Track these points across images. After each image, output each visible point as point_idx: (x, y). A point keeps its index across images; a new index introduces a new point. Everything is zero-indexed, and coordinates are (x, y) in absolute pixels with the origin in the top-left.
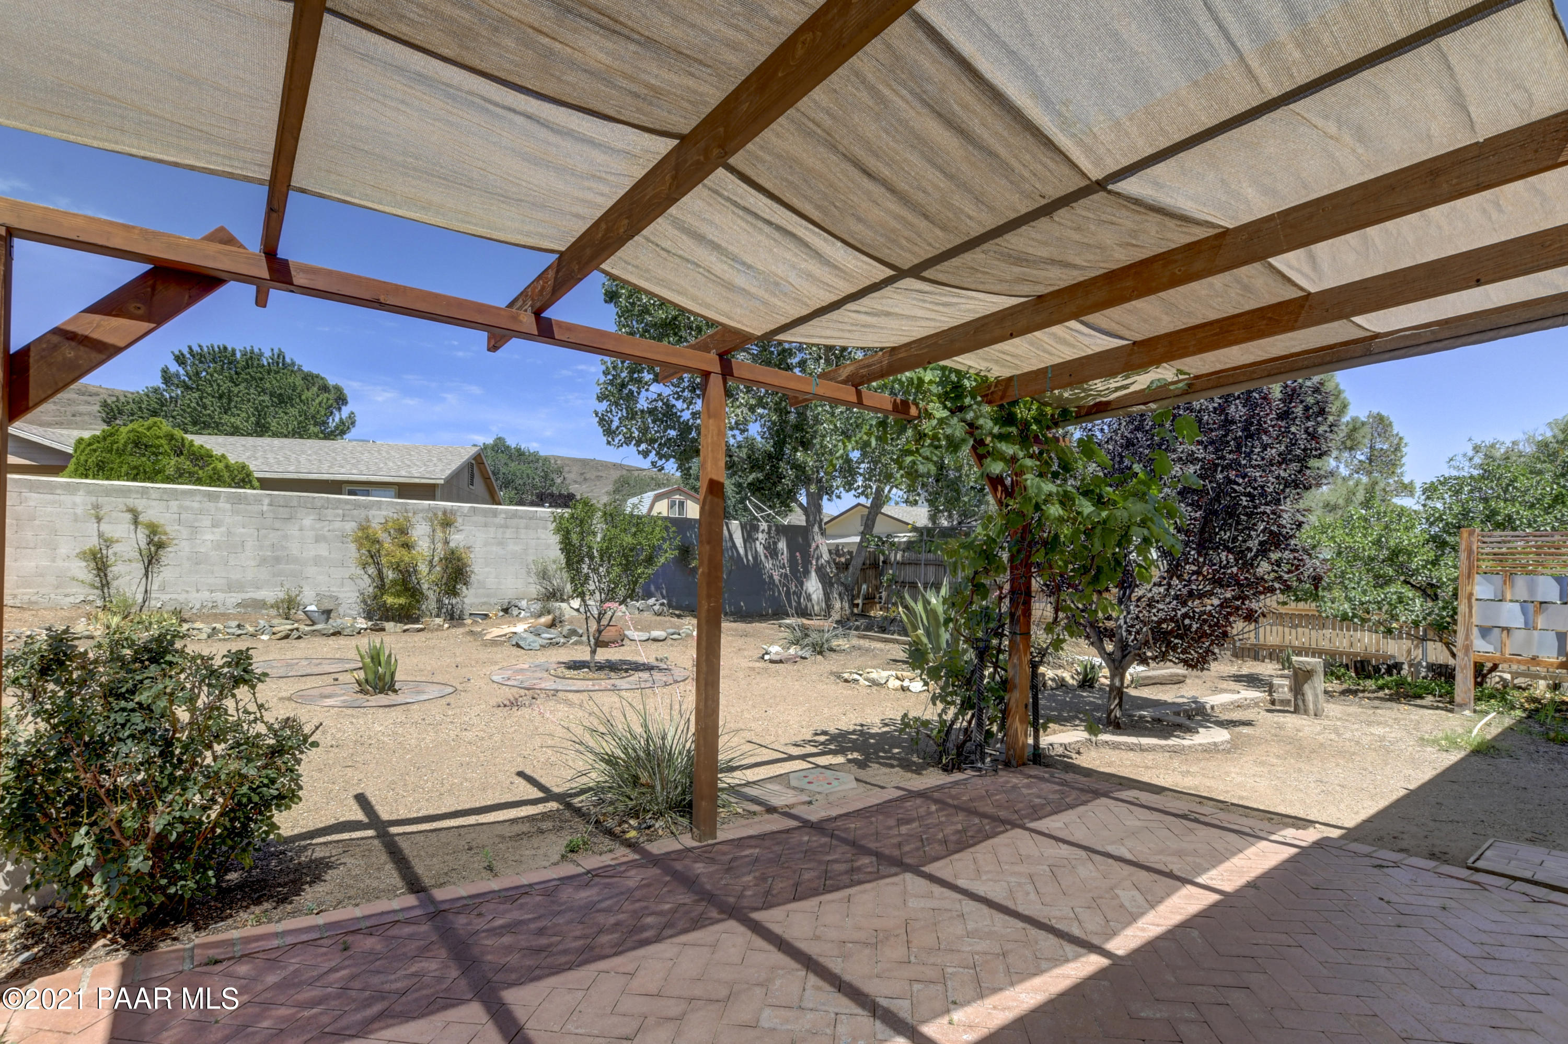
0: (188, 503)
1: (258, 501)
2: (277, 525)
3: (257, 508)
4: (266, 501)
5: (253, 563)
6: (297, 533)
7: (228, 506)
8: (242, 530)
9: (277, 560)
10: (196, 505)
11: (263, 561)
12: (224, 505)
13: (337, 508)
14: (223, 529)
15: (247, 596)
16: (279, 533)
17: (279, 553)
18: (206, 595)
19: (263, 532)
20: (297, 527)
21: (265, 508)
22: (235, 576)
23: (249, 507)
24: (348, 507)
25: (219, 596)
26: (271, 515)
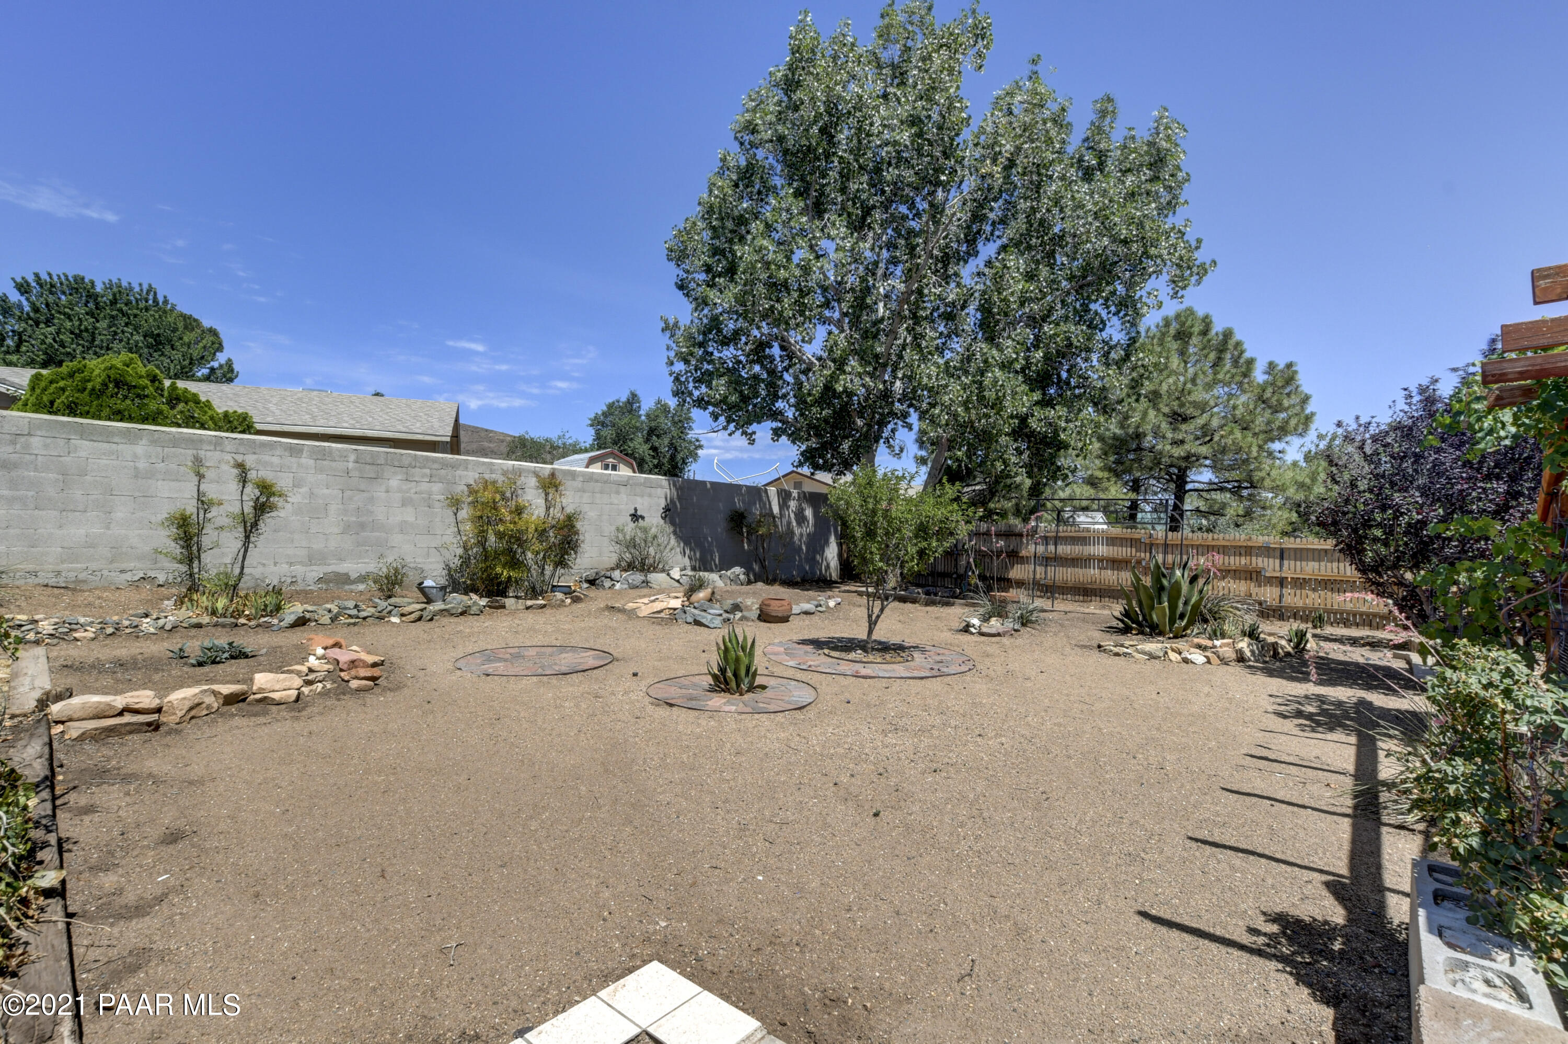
0: (266, 458)
1: (344, 457)
2: (363, 487)
3: (341, 465)
4: (352, 457)
5: (336, 530)
6: (383, 495)
7: (312, 462)
8: (326, 491)
9: (362, 526)
10: (276, 460)
11: (347, 529)
12: (306, 460)
13: (424, 467)
14: (304, 490)
15: (330, 569)
16: (365, 495)
17: (363, 519)
18: (284, 568)
19: (348, 493)
20: (383, 488)
21: (351, 465)
22: (318, 545)
23: (334, 464)
24: (436, 466)
25: (299, 570)
26: (357, 474)
